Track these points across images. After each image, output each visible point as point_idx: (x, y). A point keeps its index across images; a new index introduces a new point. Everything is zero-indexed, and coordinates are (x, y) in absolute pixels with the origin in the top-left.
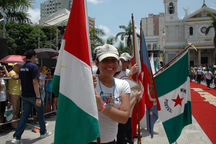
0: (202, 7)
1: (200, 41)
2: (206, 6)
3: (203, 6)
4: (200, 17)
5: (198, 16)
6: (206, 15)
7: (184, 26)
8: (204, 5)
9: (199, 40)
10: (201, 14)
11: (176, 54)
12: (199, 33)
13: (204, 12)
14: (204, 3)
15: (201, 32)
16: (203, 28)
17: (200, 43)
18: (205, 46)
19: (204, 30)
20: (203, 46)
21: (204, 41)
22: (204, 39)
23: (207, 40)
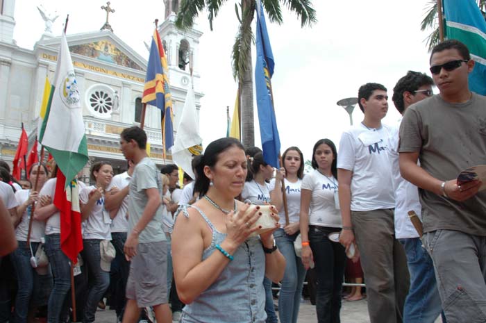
0: (101, 29)
1: (92, 129)
2: (112, 31)
3: (103, 28)
4: (93, 55)
5: (87, 51)
6: (109, 58)
7: (34, 72)
8: (107, 26)
9: (90, 126)
10: (98, 48)
12: (85, 108)
13: (106, 48)
14: (107, 22)
15: (93, 105)
16: (97, 93)
17: (90, 135)
18: (108, 150)
19: (101, 102)
20: (100, 149)
21: (104, 131)
22: (105, 126)
23: (115, 130)
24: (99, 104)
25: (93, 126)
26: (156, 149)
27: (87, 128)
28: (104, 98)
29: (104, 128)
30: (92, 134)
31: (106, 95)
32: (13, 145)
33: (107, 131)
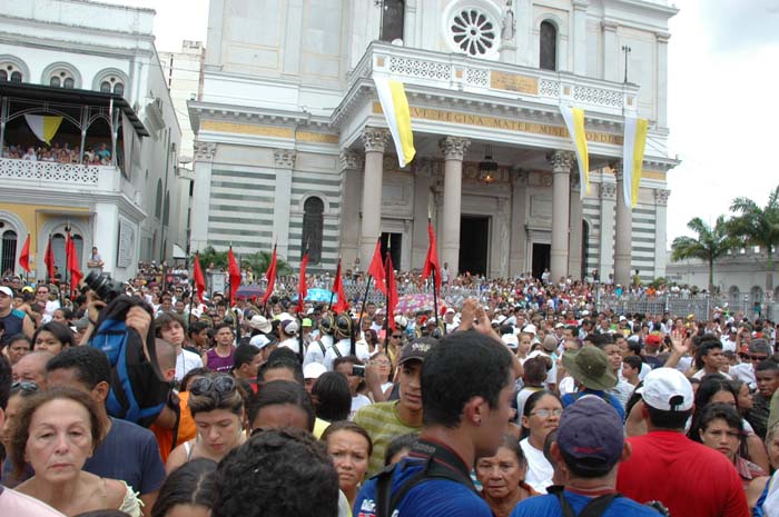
1: (463, 80)
9: (459, 75)
11: (272, 177)
12: (442, 43)
15: (457, 39)
16: (464, 14)
17: (460, 92)
18: (497, 123)
19: (474, 33)
20: (480, 122)
21: (488, 85)
22: (489, 74)
23: (509, 82)
24: (469, 35)
25: (465, 75)
26: (595, 121)
27: (455, 79)
28: (479, 25)
29: (488, 78)
30: (465, 90)
31: (482, 18)
32: (315, 123)
33: (494, 84)
